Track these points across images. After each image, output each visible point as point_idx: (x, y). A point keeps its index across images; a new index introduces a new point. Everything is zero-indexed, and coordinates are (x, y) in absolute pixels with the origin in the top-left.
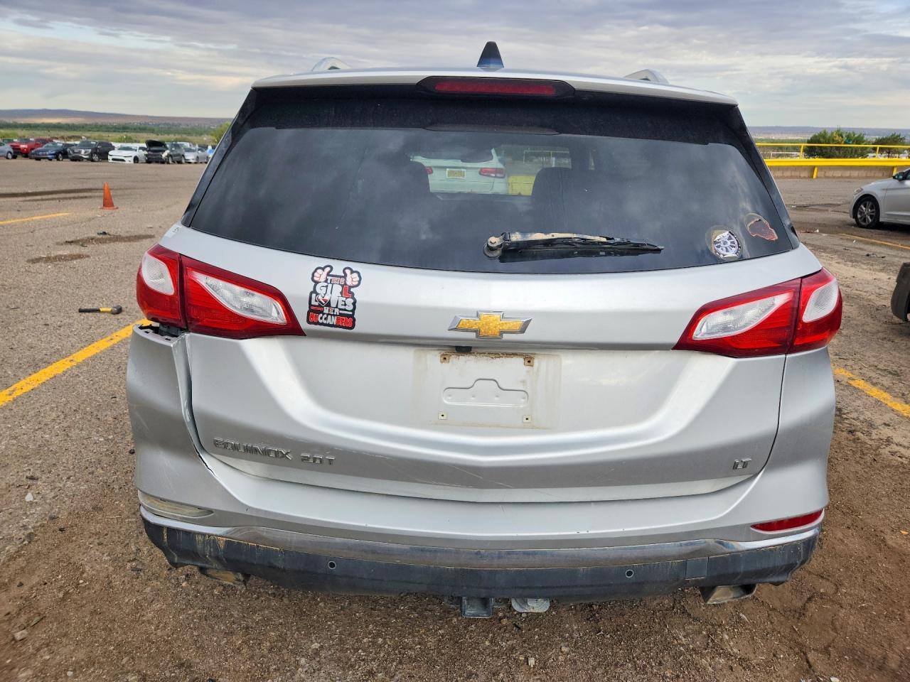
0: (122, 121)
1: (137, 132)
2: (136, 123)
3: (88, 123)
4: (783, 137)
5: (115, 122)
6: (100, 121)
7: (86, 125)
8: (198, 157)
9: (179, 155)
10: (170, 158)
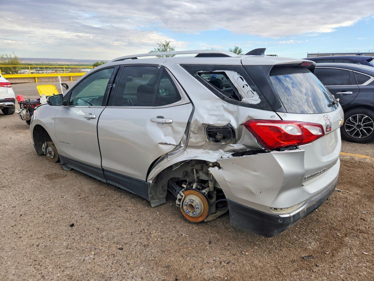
4: (63, 63)
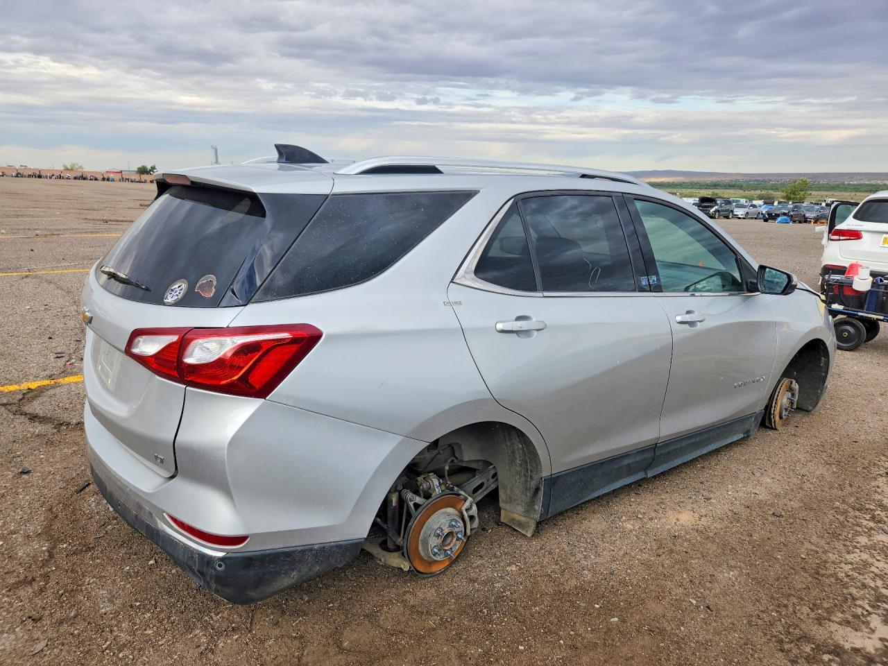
0: (715, 179)
1: (727, 189)
2: (727, 180)
3: (686, 181)
5: (708, 180)
6: (695, 180)
7: (684, 183)
8: (747, 213)
9: (727, 210)
10: (717, 213)
